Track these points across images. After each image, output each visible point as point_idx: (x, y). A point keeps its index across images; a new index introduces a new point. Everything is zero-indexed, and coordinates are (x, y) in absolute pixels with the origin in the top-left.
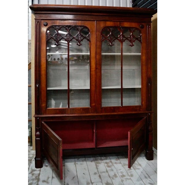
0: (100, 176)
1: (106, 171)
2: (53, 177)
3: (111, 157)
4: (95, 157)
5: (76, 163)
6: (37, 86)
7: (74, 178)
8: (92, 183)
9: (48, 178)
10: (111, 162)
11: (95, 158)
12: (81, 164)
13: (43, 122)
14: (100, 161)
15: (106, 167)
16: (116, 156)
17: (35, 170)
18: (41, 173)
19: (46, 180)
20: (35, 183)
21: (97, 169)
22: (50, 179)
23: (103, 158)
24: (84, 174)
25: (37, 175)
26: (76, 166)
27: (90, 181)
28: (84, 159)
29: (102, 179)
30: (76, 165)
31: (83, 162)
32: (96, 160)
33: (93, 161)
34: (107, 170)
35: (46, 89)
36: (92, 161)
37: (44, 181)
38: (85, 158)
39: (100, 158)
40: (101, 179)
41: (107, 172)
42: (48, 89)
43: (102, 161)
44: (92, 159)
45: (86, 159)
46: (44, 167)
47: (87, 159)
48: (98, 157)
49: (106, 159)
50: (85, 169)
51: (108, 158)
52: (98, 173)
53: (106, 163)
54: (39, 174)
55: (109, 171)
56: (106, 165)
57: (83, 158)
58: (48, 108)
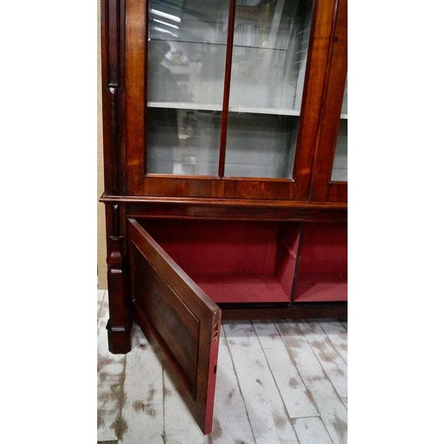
0: (309, 393)
1: (321, 375)
2: (165, 392)
3: (325, 325)
4: (278, 322)
5: (228, 339)
6: (112, 90)
7: (231, 395)
8: (292, 421)
9: (152, 392)
10: (328, 341)
11: (281, 325)
12: (244, 345)
13: (132, 221)
14: (297, 337)
15: (320, 359)
16: (338, 323)
17: (108, 362)
18: (127, 372)
19: (145, 403)
20: (112, 412)
21: (295, 364)
22: (158, 396)
23: (302, 326)
24: (258, 381)
25: (117, 378)
26: (230, 351)
27: (282, 413)
28: (249, 326)
29: (319, 405)
30: (230, 345)
31: (248, 336)
32: (285, 332)
33: (276, 335)
34: (324, 371)
35: (146, 104)
36: (272, 336)
37: (139, 406)
38: (252, 323)
39: (293, 325)
40: (315, 405)
41: (326, 377)
42: (152, 104)
43: (302, 337)
44: (271, 327)
45: (256, 326)
46: (135, 350)
47: (258, 328)
48: (287, 322)
49: (313, 331)
50: (258, 362)
51: (317, 326)
52: (300, 381)
53: (316, 344)
54: (123, 377)
55: (331, 376)
56: (317, 351)
57: (245, 323)
58: (150, 175)
